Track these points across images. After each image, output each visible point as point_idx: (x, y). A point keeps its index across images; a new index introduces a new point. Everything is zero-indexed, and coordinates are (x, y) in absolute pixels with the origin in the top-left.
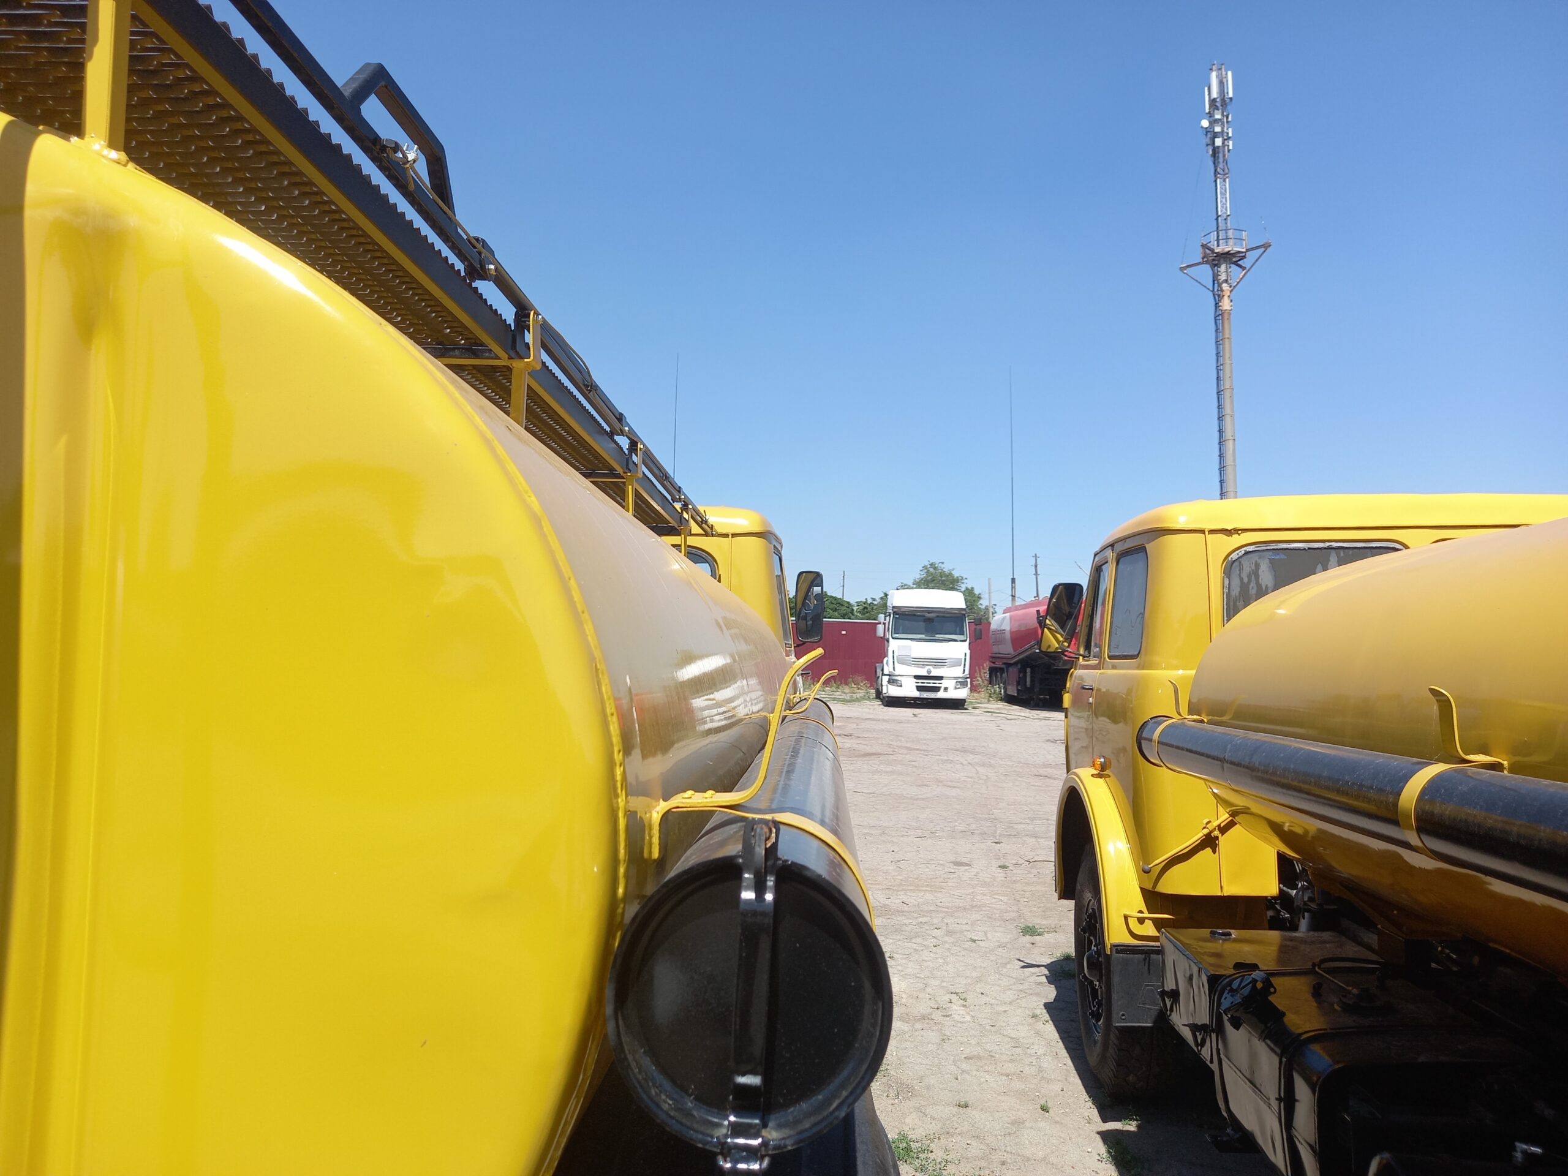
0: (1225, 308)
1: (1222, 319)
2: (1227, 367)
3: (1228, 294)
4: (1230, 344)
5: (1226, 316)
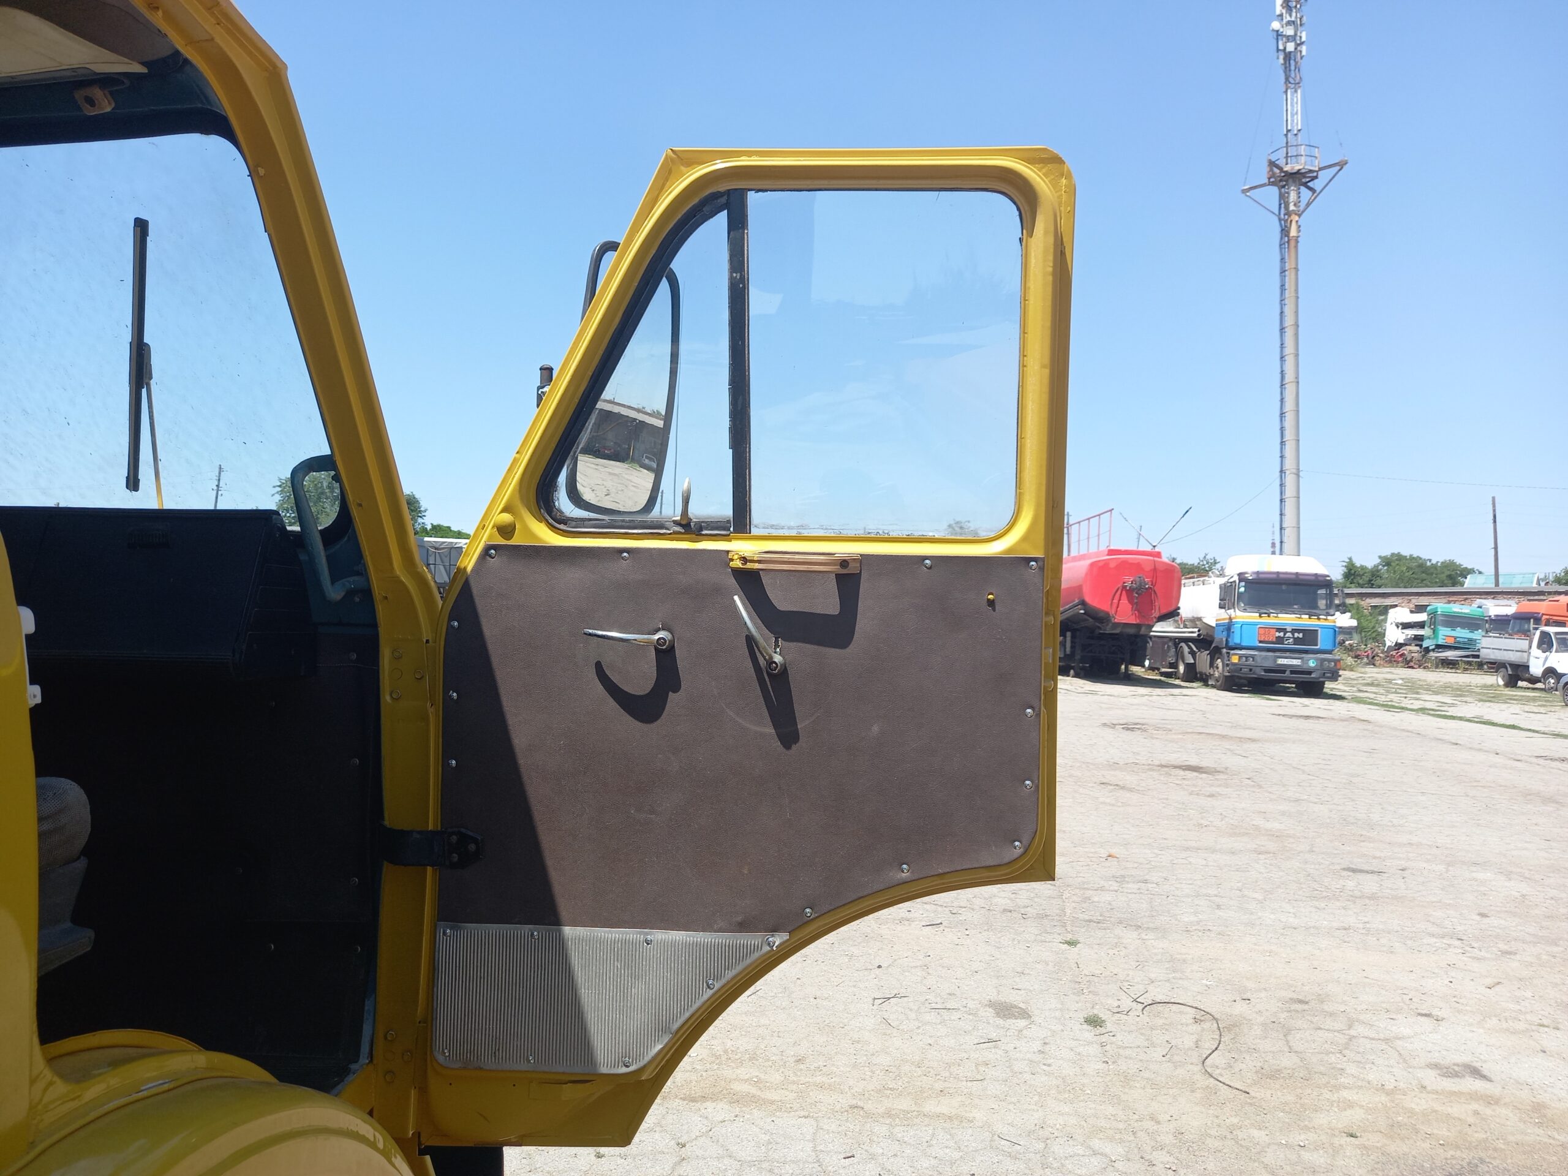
0: (1292, 235)
1: (1289, 247)
5: (1294, 244)
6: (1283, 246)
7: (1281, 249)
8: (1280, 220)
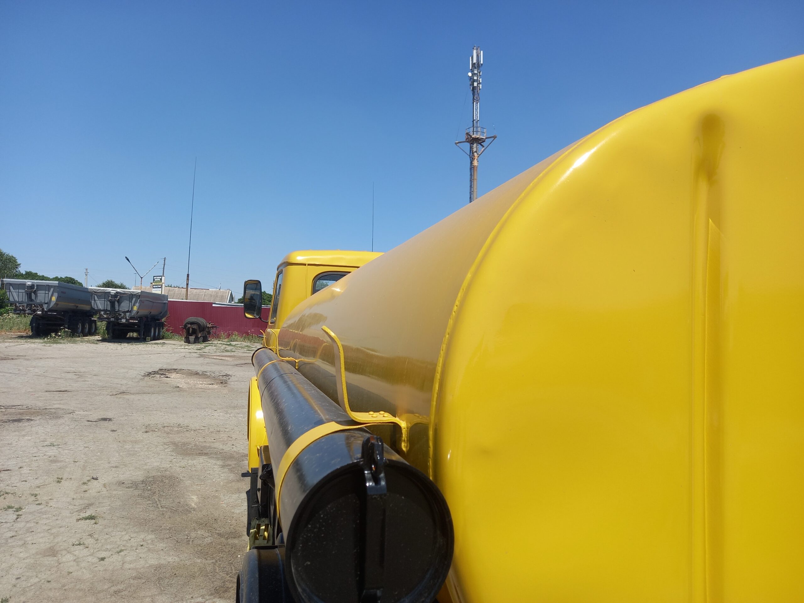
0: (475, 165)
3: (477, 158)
4: (476, 181)
5: (475, 169)
6: (471, 169)
7: (470, 170)
8: (470, 158)
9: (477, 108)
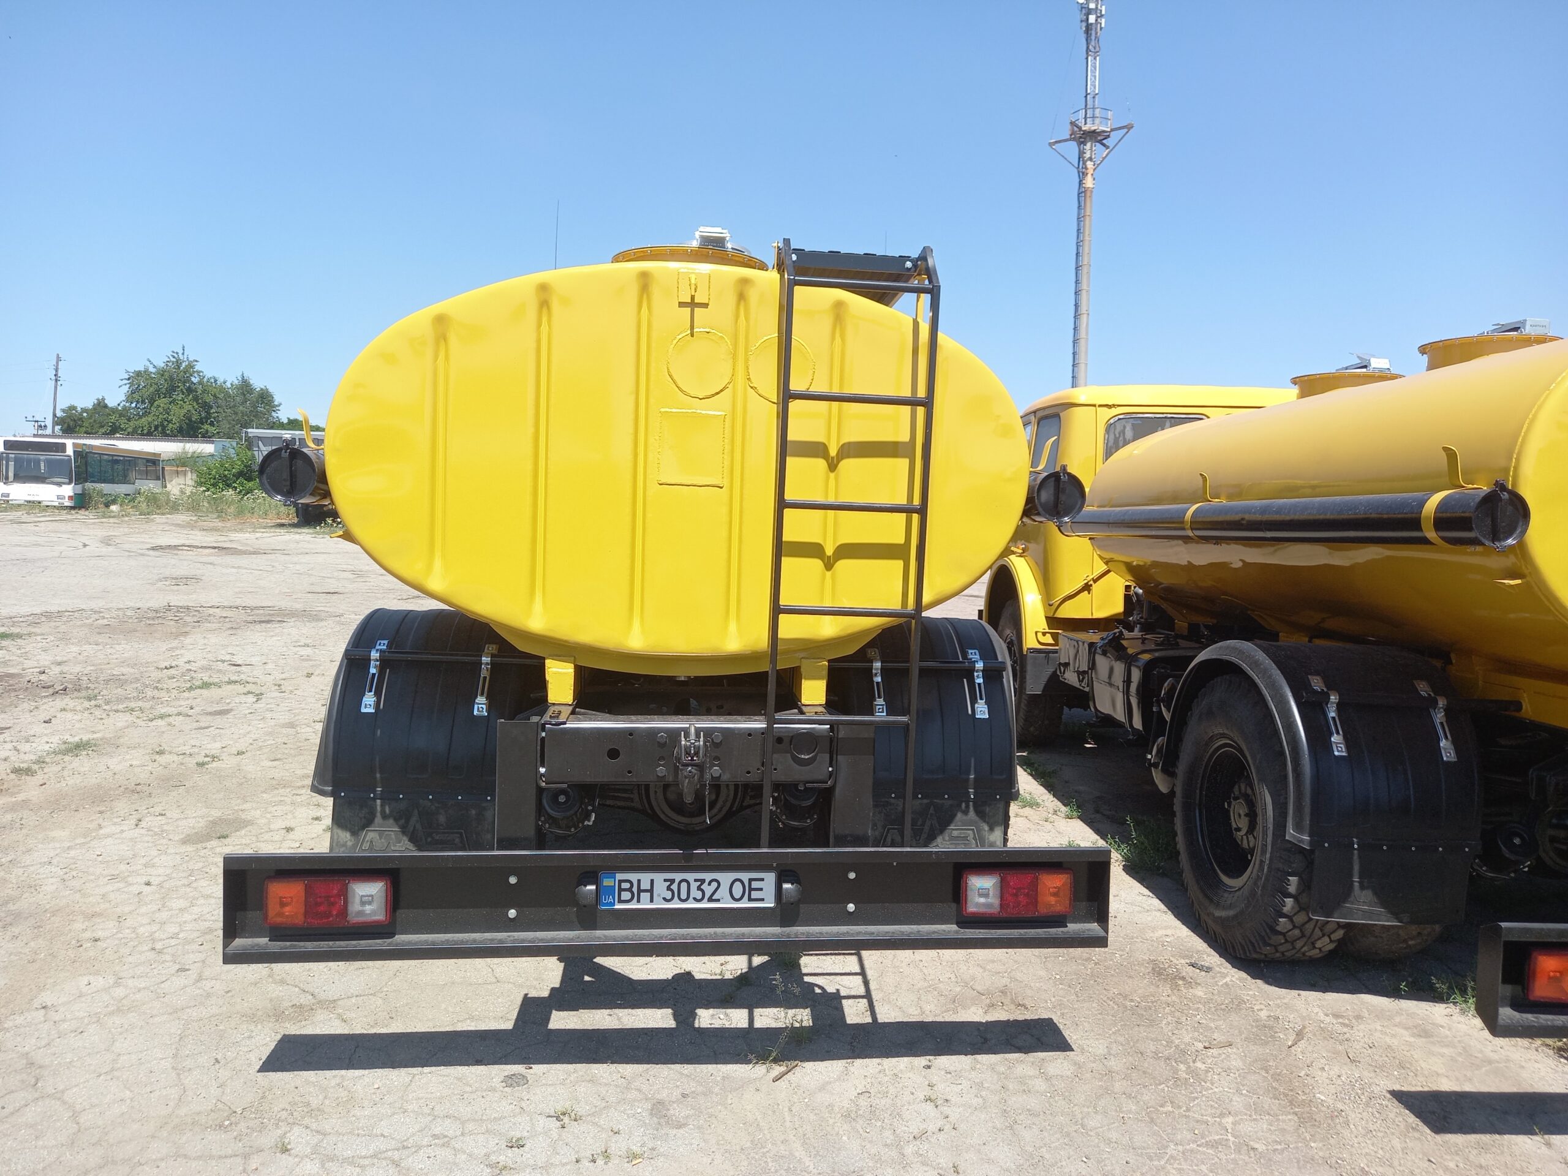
0: (1088, 186)
1: (1085, 196)
2: (1086, 243)
3: (1092, 172)
4: (1090, 220)
5: (1088, 194)
6: (1080, 195)
8: (1079, 172)
9: (1095, 69)
